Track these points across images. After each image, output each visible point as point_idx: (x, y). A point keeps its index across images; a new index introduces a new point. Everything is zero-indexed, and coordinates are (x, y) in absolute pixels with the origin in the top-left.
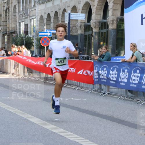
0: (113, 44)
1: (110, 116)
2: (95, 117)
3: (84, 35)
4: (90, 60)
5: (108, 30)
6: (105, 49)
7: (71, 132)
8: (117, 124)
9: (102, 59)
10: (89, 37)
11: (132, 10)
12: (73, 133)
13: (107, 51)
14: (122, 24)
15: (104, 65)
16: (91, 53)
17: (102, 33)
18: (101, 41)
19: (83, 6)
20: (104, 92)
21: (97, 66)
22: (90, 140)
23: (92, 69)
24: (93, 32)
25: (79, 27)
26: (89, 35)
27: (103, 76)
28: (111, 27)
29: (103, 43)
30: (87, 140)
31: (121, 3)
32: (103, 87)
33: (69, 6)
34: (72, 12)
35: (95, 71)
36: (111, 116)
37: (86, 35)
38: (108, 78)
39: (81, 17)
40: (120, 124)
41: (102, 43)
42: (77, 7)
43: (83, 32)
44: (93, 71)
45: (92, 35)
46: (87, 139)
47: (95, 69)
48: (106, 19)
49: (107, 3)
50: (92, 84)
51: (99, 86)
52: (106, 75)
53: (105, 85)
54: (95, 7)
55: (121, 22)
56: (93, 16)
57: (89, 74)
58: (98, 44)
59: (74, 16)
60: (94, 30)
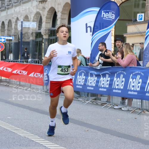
2: (44, 115)
3: (35, 42)
4: (41, 63)
5: (56, 37)
7: (22, 129)
12: (24, 130)
16: (42, 57)
17: (51, 40)
19: (35, 15)
21: (46, 70)
22: (39, 136)
23: (42, 72)
24: (43, 38)
25: (31, 34)
26: (39, 41)
30: (36, 136)
31: (68, 13)
34: (24, 20)
35: (45, 74)
37: (37, 42)
43: (34, 38)
45: (42, 42)
47: (45, 72)
48: (55, 27)
49: (55, 13)
50: (42, 85)
54: (45, 17)
56: (44, 25)
57: (39, 76)
59: (26, 24)
60: (44, 37)
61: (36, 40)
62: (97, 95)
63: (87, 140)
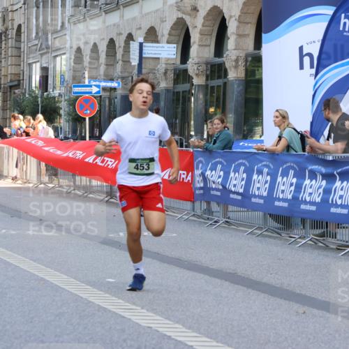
0: (236, 113)
1: (228, 271)
2: (195, 273)
3: (174, 92)
4: (186, 147)
5: (225, 80)
6: (218, 124)
7: (142, 308)
8: (245, 289)
9: (212, 145)
10: (184, 98)
11: (280, 37)
12: (147, 310)
13: (225, 127)
14: (256, 69)
15: (218, 160)
16: (189, 131)
17: (212, 88)
18: (211, 106)
19: (172, 28)
20: (216, 219)
21: (201, 162)
22: (183, 325)
23: (189, 168)
24: (193, 85)
25: (162, 75)
26: (183, 92)
27: (214, 183)
28: (232, 75)
29: (215, 110)
30: (177, 326)
31: (254, 21)
32: (214, 207)
33: (140, 28)
34: (147, 39)
35: (198, 172)
36: (231, 271)
37: (178, 93)
38: (224, 187)
39: (167, 52)
40: (250, 290)
41: (212, 110)
42: (157, 30)
43: (171, 85)
44: (193, 171)
45: (190, 91)
46: (177, 322)
47: (198, 168)
48: (223, 57)
49: (223, 20)
50: (191, 201)
51: (204, 206)
52: (220, 180)
53: (218, 204)
54: (198, 30)
55: (255, 62)
56: (194, 50)
57: (183, 179)
58: (204, 111)
59: (151, 50)
60: (196, 81)
61: (174, 88)
62: (327, 223)
63: (304, 336)
